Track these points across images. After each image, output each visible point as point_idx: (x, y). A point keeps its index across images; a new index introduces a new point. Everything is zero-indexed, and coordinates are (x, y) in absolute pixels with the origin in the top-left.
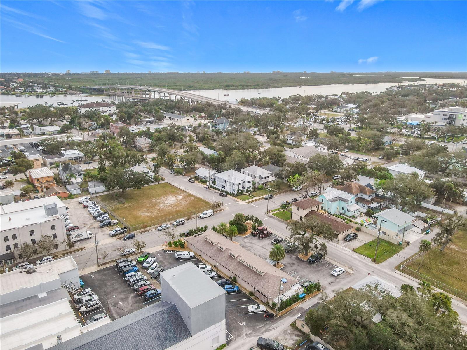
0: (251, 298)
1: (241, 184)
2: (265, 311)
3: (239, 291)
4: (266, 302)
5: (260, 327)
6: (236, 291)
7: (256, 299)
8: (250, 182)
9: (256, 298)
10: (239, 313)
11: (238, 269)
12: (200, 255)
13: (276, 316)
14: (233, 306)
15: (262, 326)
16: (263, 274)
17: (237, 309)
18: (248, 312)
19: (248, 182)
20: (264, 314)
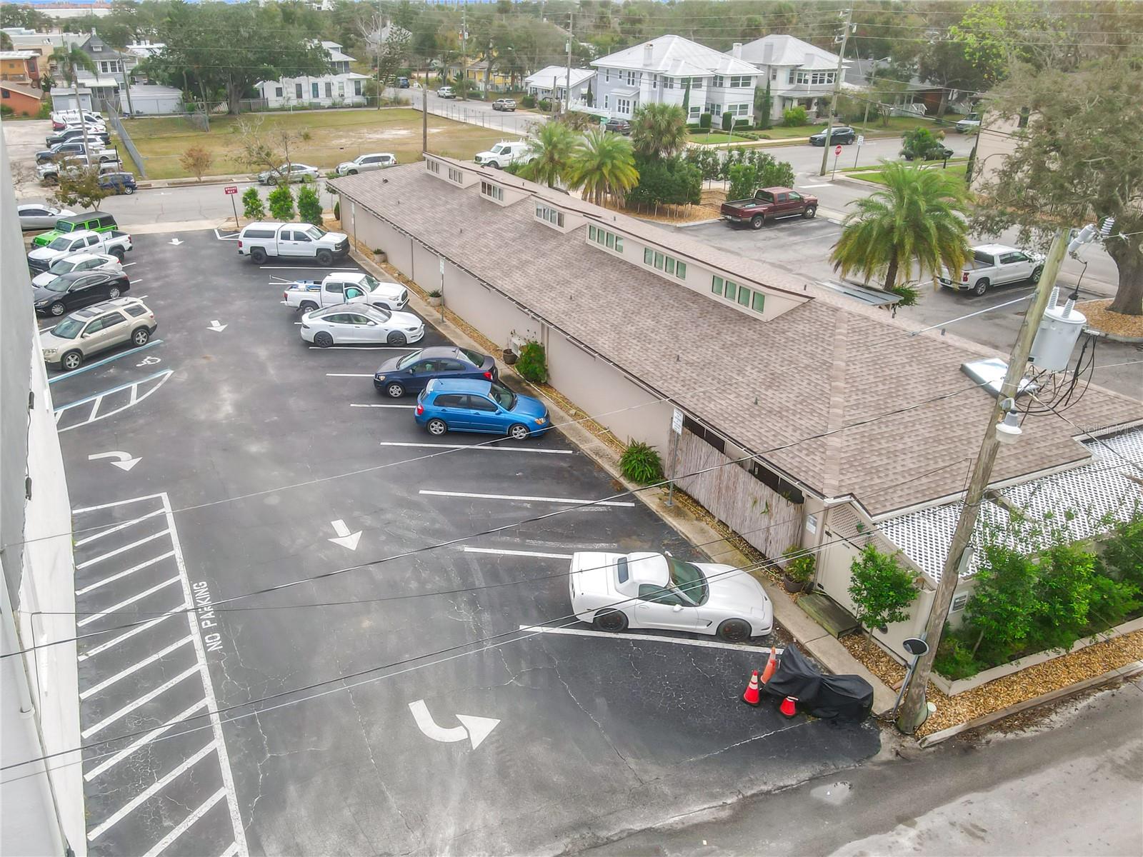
0: (631, 497)
1: (705, 83)
2: (761, 640)
3: (544, 435)
4: (777, 552)
5: (671, 819)
6: (520, 434)
7: (678, 513)
8: (747, 80)
9: (684, 500)
10: (473, 603)
11: (566, 283)
12: (378, 252)
13: (903, 721)
14: (440, 534)
15: (698, 811)
16: (775, 306)
17: (463, 565)
18: (561, 609)
19: (735, 81)
20: (741, 665)
